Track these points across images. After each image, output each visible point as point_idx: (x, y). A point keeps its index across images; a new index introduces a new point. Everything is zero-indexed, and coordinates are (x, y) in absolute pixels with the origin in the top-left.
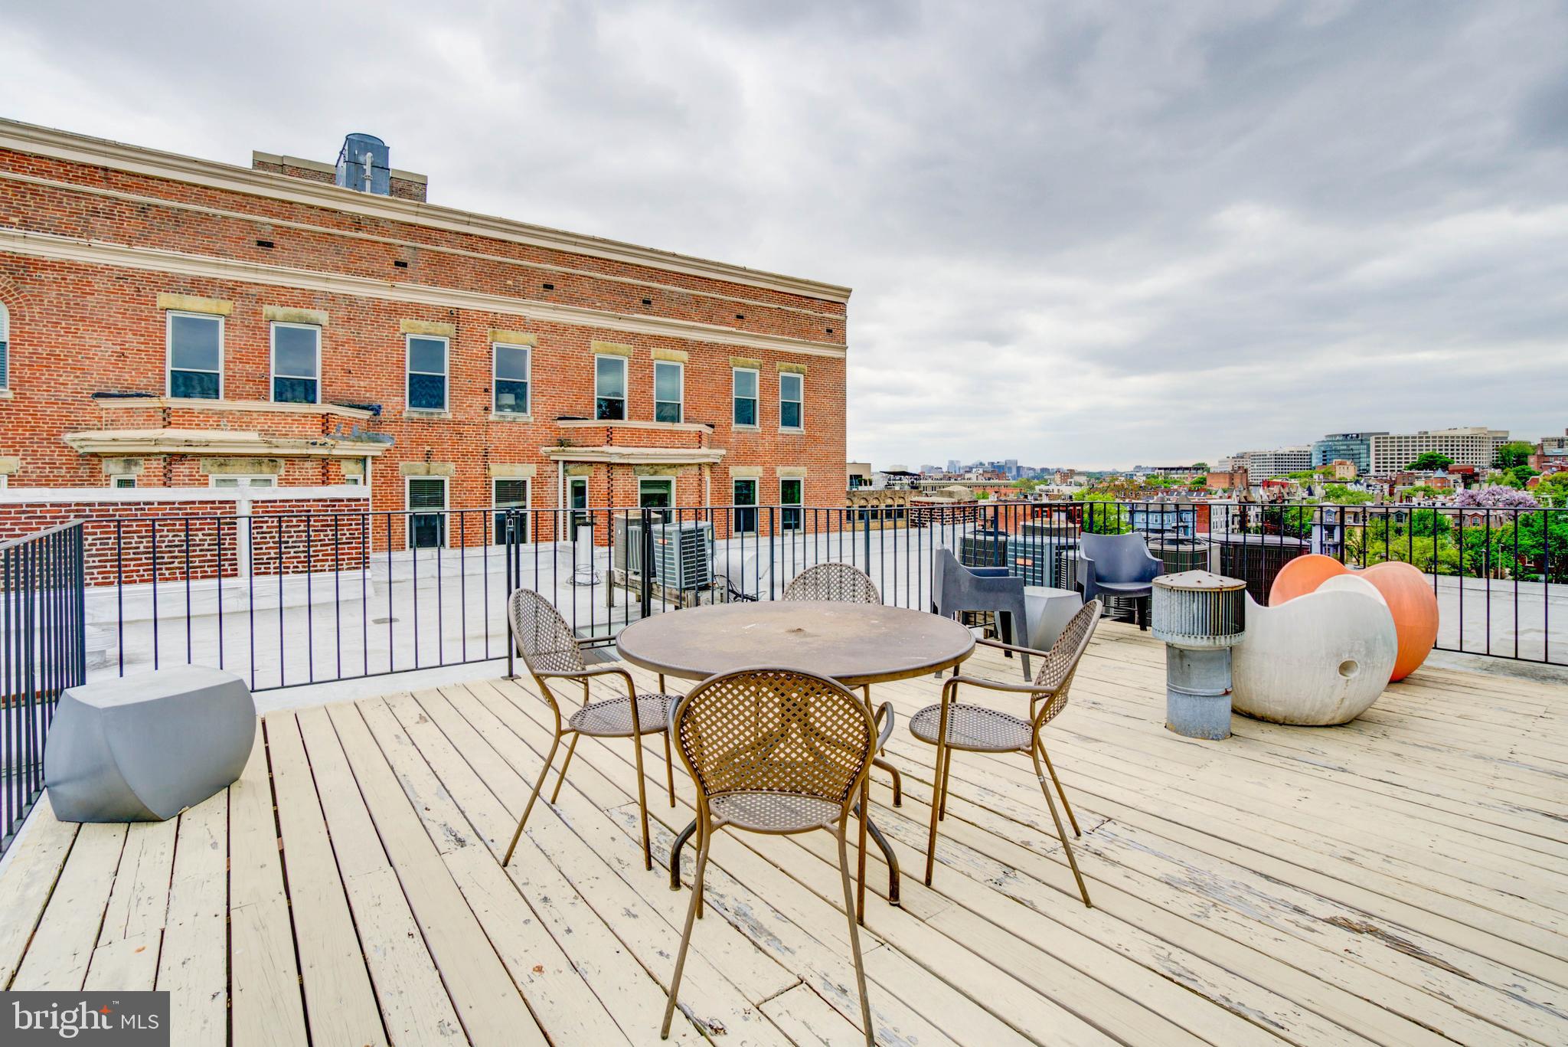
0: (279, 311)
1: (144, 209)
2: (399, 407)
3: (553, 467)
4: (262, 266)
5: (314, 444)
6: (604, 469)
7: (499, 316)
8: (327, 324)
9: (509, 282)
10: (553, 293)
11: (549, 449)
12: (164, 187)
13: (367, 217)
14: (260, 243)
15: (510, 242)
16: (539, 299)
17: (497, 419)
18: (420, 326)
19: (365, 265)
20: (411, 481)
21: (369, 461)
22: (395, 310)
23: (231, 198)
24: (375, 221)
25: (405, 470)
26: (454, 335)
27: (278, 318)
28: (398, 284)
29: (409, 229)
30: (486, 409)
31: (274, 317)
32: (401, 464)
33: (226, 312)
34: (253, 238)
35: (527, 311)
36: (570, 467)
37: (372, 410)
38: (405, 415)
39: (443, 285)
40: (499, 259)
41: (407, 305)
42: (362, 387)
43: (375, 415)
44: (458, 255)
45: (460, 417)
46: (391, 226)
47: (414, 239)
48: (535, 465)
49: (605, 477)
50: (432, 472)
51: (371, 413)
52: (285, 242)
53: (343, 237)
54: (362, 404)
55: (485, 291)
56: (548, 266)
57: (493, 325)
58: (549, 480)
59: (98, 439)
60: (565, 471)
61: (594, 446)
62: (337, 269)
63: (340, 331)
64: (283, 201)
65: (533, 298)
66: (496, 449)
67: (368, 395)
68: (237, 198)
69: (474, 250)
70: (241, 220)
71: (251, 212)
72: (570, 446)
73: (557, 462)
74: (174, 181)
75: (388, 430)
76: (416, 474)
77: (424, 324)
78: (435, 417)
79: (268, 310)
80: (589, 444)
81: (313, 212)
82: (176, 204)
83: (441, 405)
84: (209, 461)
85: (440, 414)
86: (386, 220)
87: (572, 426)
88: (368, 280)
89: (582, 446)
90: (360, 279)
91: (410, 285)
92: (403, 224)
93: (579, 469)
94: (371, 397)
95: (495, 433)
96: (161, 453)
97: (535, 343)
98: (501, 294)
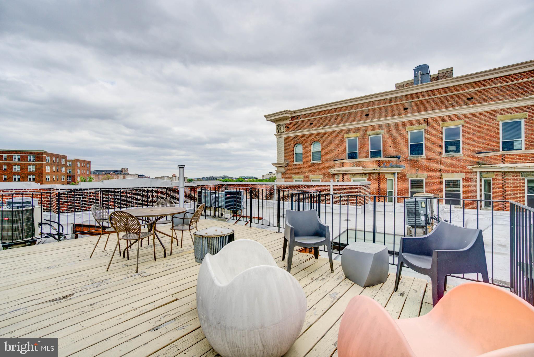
0: (370, 133)
1: (341, 115)
2: (406, 156)
3: (475, 174)
4: (365, 121)
5: (374, 169)
6: (500, 175)
7: (445, 117)
8: (384, 133)
9: (449, 103)
10: (473, 100)
11: (471, 167)
12: (345, 108)
13: (394, 98)
14: (366, 115)
15: (450, 87)
16: (464, 105)
17: (445, 156)
18: (413, 128)
19: (394, 113)
20: (411, 180)
21: (396, 174)
22: (404, 124)
23: (358, 105)
24: (396, 98)
25: (409, 177)
26: (426, 128)
27: (371, 134)
28: (404, 116)
29: (408, 96)
30: (440, 153)
31: (370, 134)
32: (407, 174)
33: (358, 136)
34: (364, 114)
35: (459, 111)
36: (483, 174)
37: (397, 158)
38: (408, 158)
39: (421, 111)
40: (445, 95)
41: (408, 122)
42: (394, 151)
43: (398, 159)
44: (427, 99)
45: (429, 157)
46: (402, 97)
47: (410, 99)
48: (464, 174)
49: (501, 178)
50: (418, 177)
51: (397, 159)
52: (372, 113)
53: (387, 106)
54: (394, 156)
55: (439, 109)
56: (470, 90)
57: (442, 121)
58: (472, 179)
59: (333, 171)
60: (481, 176)
61: (495, 164)
62: (386, 116)
63: (387, 135)
64: (371, 102)
65: (462, 106)
66: (445, 168)
67: (396, 153)
68: (360, 105)
69: (433, 95)
70: (361, 111)
71: (363, 108)
72: (483, 165)
73: (476, 172)
74: (347, 106)
75: (402, 164)
76: (412, 178)
77: (414, 127)
78: (419, 158)
79: (368, 133)
80: (492, 163)
81: (379, 102)
82: (347, 112)
83: (422, 153)
84: (351, 175)
85: (421, 156)
86: (400, 96)
87: (484, 156)
88: (395, 117)
89: (489, 164)
90: (393, 117)
91: (409, 115)
92: (406, 95)
93: (487, 175)
94: (397, 154)
95: (444, 161)
96: (342, 173)
97: (463, 124)
98: (446, 108)
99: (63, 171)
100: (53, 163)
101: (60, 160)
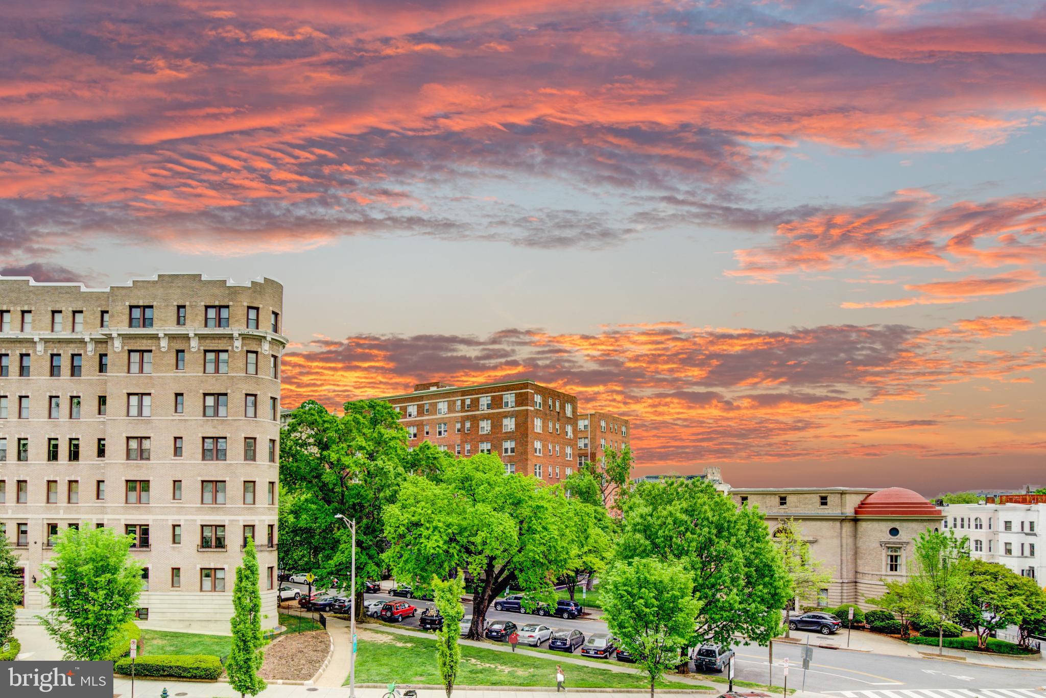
99: (569, 434)
100: (548, 412)
101: (563, 407)
